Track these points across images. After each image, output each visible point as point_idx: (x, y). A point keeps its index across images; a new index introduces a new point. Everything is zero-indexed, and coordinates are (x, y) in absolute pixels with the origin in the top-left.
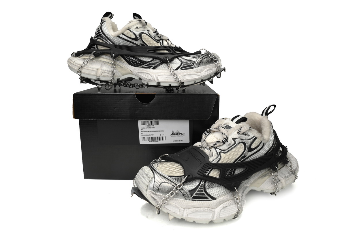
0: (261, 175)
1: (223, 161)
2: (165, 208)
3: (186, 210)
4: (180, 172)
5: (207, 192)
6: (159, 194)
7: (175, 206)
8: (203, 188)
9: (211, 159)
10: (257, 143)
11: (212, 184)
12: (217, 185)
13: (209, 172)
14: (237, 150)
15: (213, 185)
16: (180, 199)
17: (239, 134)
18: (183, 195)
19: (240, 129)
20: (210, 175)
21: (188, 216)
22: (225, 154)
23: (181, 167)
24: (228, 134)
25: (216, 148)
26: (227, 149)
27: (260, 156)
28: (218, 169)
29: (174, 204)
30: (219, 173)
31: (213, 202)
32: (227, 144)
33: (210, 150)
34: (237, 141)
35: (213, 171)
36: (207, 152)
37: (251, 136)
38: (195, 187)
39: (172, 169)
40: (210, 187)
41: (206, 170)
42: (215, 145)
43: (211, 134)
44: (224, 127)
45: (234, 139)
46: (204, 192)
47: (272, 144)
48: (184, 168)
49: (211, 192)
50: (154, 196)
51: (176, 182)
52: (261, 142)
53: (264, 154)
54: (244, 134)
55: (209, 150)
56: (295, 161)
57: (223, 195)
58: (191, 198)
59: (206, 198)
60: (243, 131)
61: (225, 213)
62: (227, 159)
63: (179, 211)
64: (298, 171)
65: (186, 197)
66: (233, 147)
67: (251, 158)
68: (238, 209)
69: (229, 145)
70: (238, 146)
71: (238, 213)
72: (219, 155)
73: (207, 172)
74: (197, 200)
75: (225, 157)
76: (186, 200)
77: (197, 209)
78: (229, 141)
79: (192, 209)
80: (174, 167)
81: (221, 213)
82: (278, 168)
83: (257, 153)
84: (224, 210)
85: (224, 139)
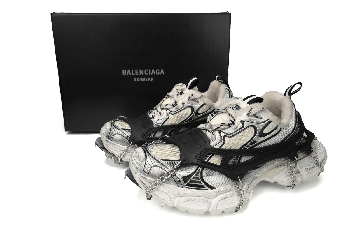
0: (275, 165)
1: (227, 146)
2: (154, 193)
3: (177, 197)
4: (176, 156)
5: (204, 180)
6: (149, 178)
7: (165, 192)
8: (199, 175)
9: (212, 144)
10: (271, 127)
11: (211, 172)
12: (217, 173)
13: (209, 157)
14: (244, 135)
15: (213, 172)
16: (172, 186)
17: (249, 116)
18: (175, 181)
19: (251, 110)
20: (209, 161)
21: (179, 204)
22: (230, 138)
23: (178, 151)
24: (236, 116)
25: (220, 131)
26: (233, 133)
27: (274, 143)
28: (220, 155)
29: (164, 190)
30: (221, 160)
31: (210, 191)
32: (233, 127)
33: (213, 133)
34: (245, 124)
35: (214, 157)
36: (209, 135)
37: (264, 119)
38: (190, 173)
39: (168, 152)
40: (209, 175)
41: (205, 155)
42: (219, 127)
43: (218, 115)
44: (232, 108)
45: (242, 122)
46: (200, 180)
47: (292, 129)
48: (181, 152)
49: (209, 181)
50: (143, 180)
51: (169, 166)
52: (277, 126)
53: (280, 141)
54: (255, 115)
55: (211, 132)
56: (323, 151)
57: (223, 184)
58: (184, 185)
59: (203, 186)
60: (253, 112)
61: (224, 204)
62: (231, 144)
63: (169, 198)
64: (325, 162)
65: (179, 184)
66: (240, 130)
67: (262, 145)
68: (241, 202)
69: (235, 128)
70: (247, 130)
71: (240, 206)
72: (223, 140)
73: (207, 158)
74: (191, 188)
75: (230, 142)
76: (179, 187)
77: (190, 198)
78: (236, 123)
79: (184, 197)
80: (170, 150)
81: (218, 204)
82: (297, 158)
83: (270, 139)
84: (222, 202)
85: (230, 121)
